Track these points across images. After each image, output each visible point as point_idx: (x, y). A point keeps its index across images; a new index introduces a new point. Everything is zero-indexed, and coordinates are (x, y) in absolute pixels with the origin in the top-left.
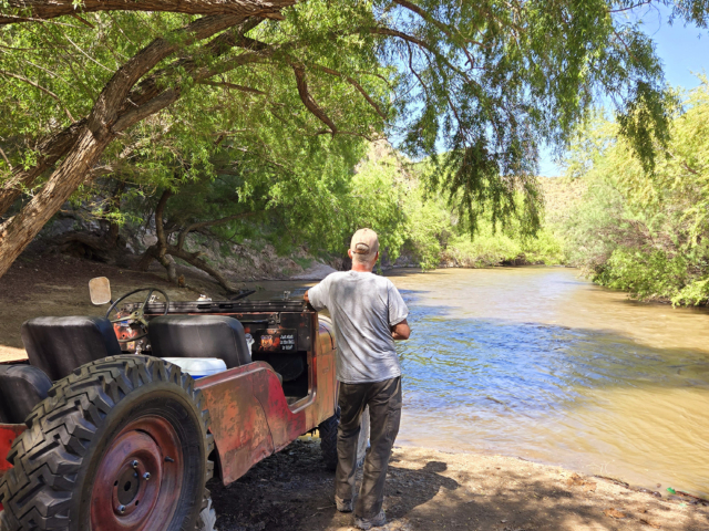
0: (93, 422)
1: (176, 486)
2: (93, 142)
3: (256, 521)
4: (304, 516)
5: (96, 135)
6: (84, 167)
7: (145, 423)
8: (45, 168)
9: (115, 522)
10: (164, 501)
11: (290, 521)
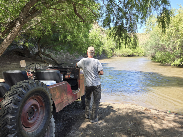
0: (21, 97)
1: (44, 113)
3: (65, 121)
4: (77, 120)
5: (20, 23)
6: (18, 31)
7: (35, 97)
8: (7, 32)
9: (28, 122)
10: (41, 116)
11: (74, 121)
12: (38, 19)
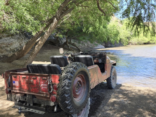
0: (73, 75)
1: (85, 88)
2: (57, 20)
4: (105, 97)
6: (55, 26)
7: (79, 75)
8: (47, 26)
9: (76, 94)
10: (83, 90)
11: (102, 98)
12: (69, 15)
